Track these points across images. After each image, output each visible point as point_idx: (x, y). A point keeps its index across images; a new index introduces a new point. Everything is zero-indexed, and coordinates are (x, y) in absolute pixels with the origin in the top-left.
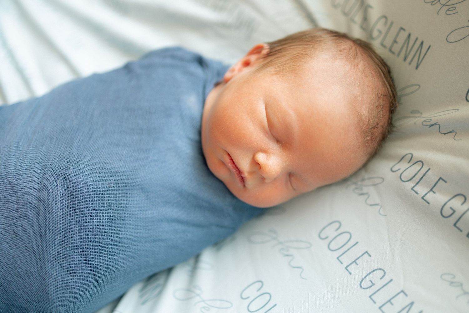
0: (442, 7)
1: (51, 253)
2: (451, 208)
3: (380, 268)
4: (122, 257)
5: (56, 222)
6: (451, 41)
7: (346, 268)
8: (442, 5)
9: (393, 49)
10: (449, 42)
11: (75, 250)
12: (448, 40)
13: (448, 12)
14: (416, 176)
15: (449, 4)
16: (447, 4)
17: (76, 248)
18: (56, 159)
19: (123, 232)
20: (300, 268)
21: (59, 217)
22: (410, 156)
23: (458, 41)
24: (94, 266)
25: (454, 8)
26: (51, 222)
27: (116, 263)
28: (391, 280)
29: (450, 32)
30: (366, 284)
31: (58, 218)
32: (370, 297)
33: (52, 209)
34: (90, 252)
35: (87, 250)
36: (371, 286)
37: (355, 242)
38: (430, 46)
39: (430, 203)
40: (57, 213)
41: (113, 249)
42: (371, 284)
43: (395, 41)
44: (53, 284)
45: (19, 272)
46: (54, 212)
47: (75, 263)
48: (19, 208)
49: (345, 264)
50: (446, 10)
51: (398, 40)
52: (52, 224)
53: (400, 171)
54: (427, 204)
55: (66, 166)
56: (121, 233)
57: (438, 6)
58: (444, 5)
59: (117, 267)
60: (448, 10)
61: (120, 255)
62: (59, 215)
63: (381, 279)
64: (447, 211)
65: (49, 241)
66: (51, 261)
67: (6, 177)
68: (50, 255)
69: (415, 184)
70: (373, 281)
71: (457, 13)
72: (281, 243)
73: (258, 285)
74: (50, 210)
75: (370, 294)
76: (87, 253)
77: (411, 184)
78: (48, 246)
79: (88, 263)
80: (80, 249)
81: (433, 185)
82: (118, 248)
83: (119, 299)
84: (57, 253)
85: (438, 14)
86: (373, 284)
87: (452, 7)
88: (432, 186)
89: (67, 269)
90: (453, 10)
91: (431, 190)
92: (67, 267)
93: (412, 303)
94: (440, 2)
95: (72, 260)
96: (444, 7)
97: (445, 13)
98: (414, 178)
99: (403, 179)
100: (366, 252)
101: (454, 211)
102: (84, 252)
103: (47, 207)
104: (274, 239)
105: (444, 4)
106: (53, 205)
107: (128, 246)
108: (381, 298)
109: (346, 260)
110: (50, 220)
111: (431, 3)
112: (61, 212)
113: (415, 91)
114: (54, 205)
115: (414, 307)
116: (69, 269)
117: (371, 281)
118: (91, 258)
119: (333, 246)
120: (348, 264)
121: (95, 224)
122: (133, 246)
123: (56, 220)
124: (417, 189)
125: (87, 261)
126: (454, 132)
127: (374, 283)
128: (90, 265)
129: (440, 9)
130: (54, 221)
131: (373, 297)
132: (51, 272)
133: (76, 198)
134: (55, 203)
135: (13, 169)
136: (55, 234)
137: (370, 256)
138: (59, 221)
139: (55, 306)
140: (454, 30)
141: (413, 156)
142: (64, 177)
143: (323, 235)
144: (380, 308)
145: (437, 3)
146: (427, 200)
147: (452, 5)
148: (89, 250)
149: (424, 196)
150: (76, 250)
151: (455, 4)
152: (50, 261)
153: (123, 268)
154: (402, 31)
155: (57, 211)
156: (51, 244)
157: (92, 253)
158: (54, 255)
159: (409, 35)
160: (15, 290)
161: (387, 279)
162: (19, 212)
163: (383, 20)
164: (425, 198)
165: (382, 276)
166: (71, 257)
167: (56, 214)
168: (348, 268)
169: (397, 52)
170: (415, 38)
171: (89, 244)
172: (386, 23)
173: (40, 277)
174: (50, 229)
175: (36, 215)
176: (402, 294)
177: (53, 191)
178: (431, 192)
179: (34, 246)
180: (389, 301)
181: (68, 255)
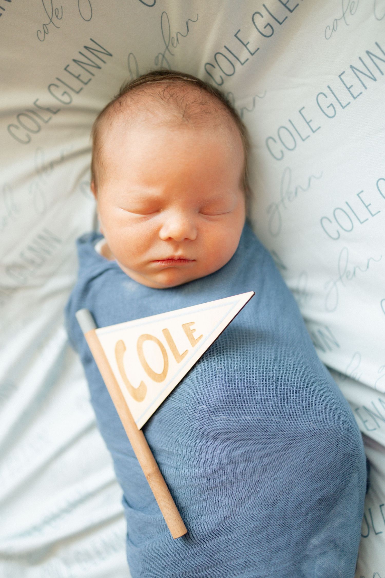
0: (53, 23)
1: (289, 425)
2: (265, 27)
3: (316, 97)
4: (292, 357)
5: (258, 420)
6: (90, 17)
7: (314, 132)
8: (50, 22)
9: (86, 81)
10: (91, 19)
11: (285, 402)
12: (88, 20)
13: (59, 17)
14: (231, 60)
15: (51, 15)
16: (51, 17)
17: (283, 400)
18: (192, 424)
19: (267, 356)
20: (310, 179)
21: (252, 417)
22: (208, 66)
23: (91, 9)
24: (301, 384)
25: (57, 10)
26: (258, 425)
27: (298, 363)
28: (329, 87)
29: (80, 16)
30: (330, 112)
31: (254, 418)
32: (343, 108)
33: (245, 424)
34: (287, 387)
35: (285, 390)
36: (333, 106)
37: (289, 123)
38: (91, 40)
39: (258, 48)
40: (248, 419)
41: (284, 366)
42: (331, 107)
43: (78, 77)
44: (319, 424)
45: (308, 461)
46: (247, 422)
47: (298, 402)
48: (242, 460)
49: (310, 133)
50: (56, 18)
51: (77, 75)
52: (260, 425)
53: (223, 75)
54: (259, 51)
55: (200, 412)
56: (269, 357)
57: (51, 27)
58: (51, 21)
59: (301, 363)
60: (57, 17)
61: (290, 359)
62: (251, 417)
63: (326, 97)
64: (268, 31)
65: (277, 427)
66: (297, 425)
67: (209, 476)
68: (291, 427)
69: (238, 62)
70: (328, 105)
71: (62, 8)
72: (282, 200)
73: (325, 222)
74: (246, 426)
75: (341, 108)
76: (288, 390)
77: (238, 66)
78: (282, 429)
79: (298, 389)
80: (283, 396)
81: (240, 43)
82: (283, 361)
83: (330, 369)
84: (289, 420)
85: (58, 28)
86: (332, 105)
87: (55, 12)
88: (242, 44)
89: (304, 410)
90: (58, 12)
91: (245, 46)
92: (302, 409)
93: (352, 67)
94: (47, 25)
95: (294, 404)
96: (53, 20)
97: (59, 20)
98: (233, 62)
99: (232, 72)
100: (300, 112)
101: (269, 24)
102: (286, 393)
103: (243, 429)
104: (277, 207)
105: (49, 21)
106: (240, 424)
107: (282, 352)
108: (345, 97)
109: (305, 131)
110: (256, 427)
111: (45, 33)
112: (248, 416)
113: (135, 58)
114: (241, 422)
115: (354, 65)
116: (304, 408)
117: (328, 107)
118: (293, 386)
119: (291, 146)
120: (310, 129)
121: (259, 382)
122: (281, 347)
123: (256, 421)
124: (243, 60)
125: (295, 390)
126: (188, 22)
127: (330, 104)
128: (299, 387)
129: (54, 25)
130: (257, 422)
131: (344, 105)
132: (307, 425)
133: (234, 399)
134: (239, 421)
135: (200, 470)
136: (270, 421)
137: (304, 108)
138: (257, 417)
139: (341, 425)
140: (79, 12)
141: (209, 62)
142: (212, 413)
143: (279, 156)
144: (355, 98)
145: (47, 28)
146: (255, 50)
147: (53, 11)
148: (285, 388)
149: (251, 53)
150: (285, 400)
151: (52, 9)
152: (297, 427)
153: (303, 357)
154: (68, 69)
155: (247, 419)
156: (280, 425)
157: (288, 386)
158: (290, 422)
159: (75, 61)
160: (326, 466)
161: (327, 91)
162: (246, 461)
163: (52, 88)
164: (252, 52)
165: (324, 96)
166: (292, 406)
167: (249, 421)
168: (314, 129)
169: (90, 76)
170: (80, 55)
171: (279, 388)
172: (57, 86)
173: (313, 438)
174: (265, 427)
175: (251, 442)
176: (342, 77)
177: (226, 424)
178: (248, 46)
179: (282, 444)
180: (348, 89)
181: (290, 409)
